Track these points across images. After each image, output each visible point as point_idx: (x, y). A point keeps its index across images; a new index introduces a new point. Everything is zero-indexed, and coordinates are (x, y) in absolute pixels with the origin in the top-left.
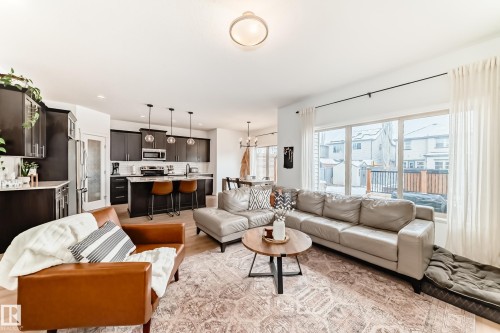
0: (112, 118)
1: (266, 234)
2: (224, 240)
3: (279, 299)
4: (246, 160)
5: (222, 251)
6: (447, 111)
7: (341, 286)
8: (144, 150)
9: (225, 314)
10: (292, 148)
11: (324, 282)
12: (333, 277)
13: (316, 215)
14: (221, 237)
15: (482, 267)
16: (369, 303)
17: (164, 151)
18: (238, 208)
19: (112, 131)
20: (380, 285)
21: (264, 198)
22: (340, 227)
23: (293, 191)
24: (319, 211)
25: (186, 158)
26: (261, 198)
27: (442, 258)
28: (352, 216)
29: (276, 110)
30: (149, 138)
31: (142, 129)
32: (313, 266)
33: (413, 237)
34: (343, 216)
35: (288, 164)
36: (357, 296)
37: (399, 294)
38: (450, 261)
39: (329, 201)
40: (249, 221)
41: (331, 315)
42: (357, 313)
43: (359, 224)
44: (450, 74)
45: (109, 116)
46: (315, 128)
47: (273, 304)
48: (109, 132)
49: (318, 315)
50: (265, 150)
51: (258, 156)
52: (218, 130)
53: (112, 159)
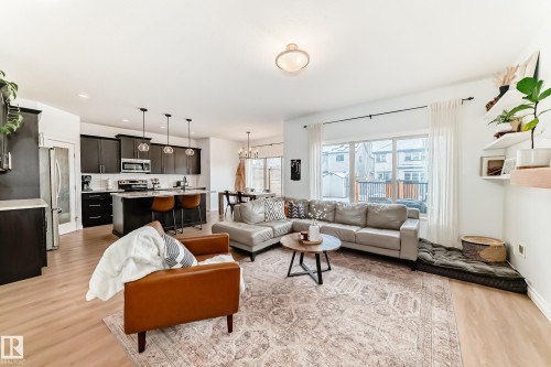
0: (82, 121)
1: (302, 237)
2: (255, 249)
3: (322, 288)
4: (240, 172)
5: (253, 260)
7: (362, 274)
8: (123, 160)
9: (285, 303)
10: (299, 161)
11: (350, 273)
12: (355, 268)
13: (329, 222)
14: (251, 247)
15: (449, 249)
16: (385, 281)
17: (148, 161)
18: (256, 219)
19: (82, 136)
20: (389, 269)
21: (279, 208)
22: (354, 229)
23: (304, 202)
24: (331, 219)
25: (175, 170)
26: (276, 209)
27: (426, 246)
28: (359, 220)
29: (282, 123)
30: (144, 148)
31: (122, 136)
32: (336, 263)
33: (410, 230)
34: (353, 220)
35: (295, 175)
36: (376, 278)
37: (402, 273)
38: (430, 247)
39: (340, 208)
40: (274, 230)
41: (363, 292)
42: (380, 288)
43: (366, 226)
44: (429, 107)
45: (78, 118)
46: (323, 143)
47: (318, 292)
48: (79, 138)
49: (355, 293)
50: (262, 162)
51: (254, 169)
52: (212, 139)
53: (82, 172)
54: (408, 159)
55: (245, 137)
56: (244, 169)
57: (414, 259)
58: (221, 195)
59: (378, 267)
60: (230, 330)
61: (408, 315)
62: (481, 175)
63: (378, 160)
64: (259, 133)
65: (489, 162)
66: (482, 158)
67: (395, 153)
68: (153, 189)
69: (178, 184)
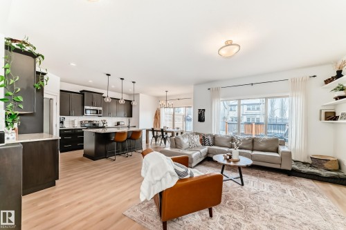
0: (61, 81)
4: (158, 116)
6: (288, 96)
8: (86, 107)
10: (204, 110)
13: (228, 147)
15: (303, 163)
17: (101, 109)
18: (185, 146)
19: (61, 91)
22: (250, 152)
25: (116, 115)
29: (193, 86)
31: (84, 91)
33: (287, 152)
34: (245, 147)
35: (201, 119)
41: (270, 189)
42: (278, 187)
43: (253, 150)
44: (290, 80)
45: (59, 79)
46: (221, 99)
48: (59, 92)
49: (266, 190)
50: (172, 110)
51: (166, 114)
52: (141, 95)
53: (61, 115)
54: (249, 109)
55: (164, 94)
56: (159, 114)
57: (290, 169)
58: (147, 131)
59: (268, 174)
60: (211, 216)
61: (305, 202)
62: (321, 120)
63: (231, 110)
64: (174, 92)
65: (326, 113)
66: (321, 111)
67: (239, 105)
68: (103, 127)
69: (118, 124)
